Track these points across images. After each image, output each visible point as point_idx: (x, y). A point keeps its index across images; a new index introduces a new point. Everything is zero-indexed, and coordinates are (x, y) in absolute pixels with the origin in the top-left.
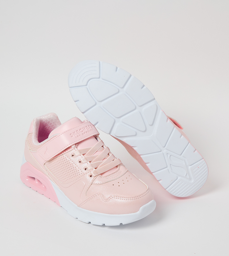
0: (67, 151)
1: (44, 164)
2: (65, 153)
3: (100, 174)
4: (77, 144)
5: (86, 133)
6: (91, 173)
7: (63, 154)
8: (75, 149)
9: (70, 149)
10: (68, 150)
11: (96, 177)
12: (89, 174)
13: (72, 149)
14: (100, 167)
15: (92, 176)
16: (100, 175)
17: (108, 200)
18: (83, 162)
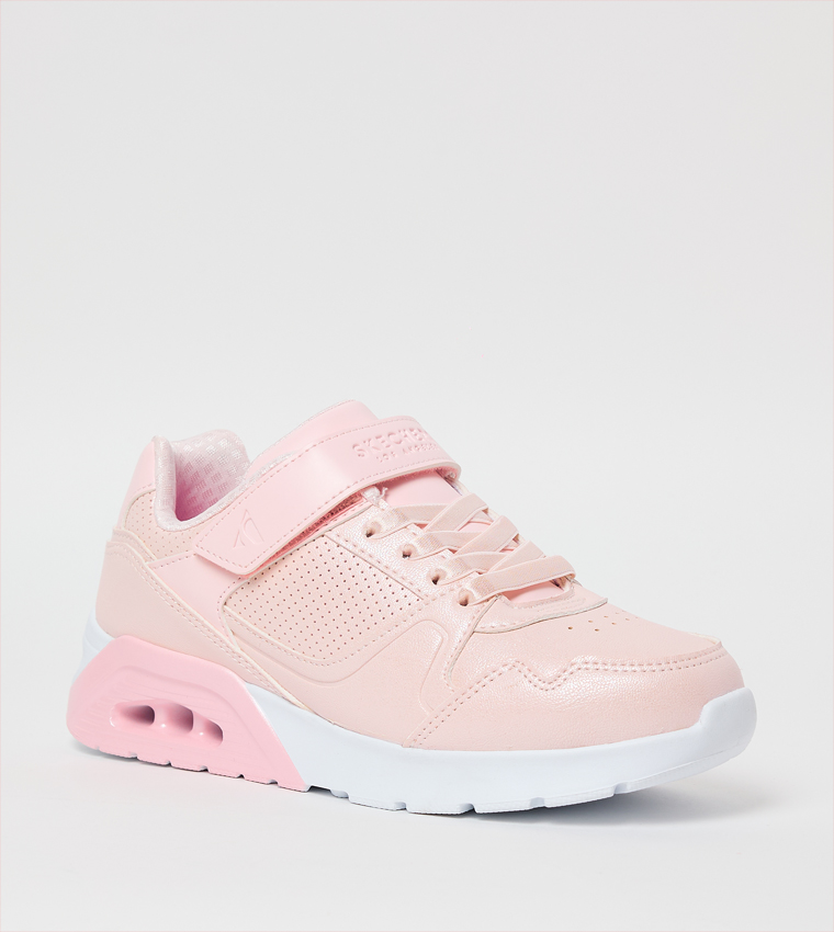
0: (341, 518)
1: (222, 602)
2: (331, 524)
3: (504, 593)
4: (385, 490)
5: (414, 450)
6: (462, 590)
7: (322, 529)
8: (378, 505)
9: (357, 508)
10: (349, 512)
11: (486, 604)
12: (458, 595)
13: (366, 505)
14: (500, 568)
15: (469, 600)
16: (504, 598)
17: (560, 680)
18: (420, 550)
